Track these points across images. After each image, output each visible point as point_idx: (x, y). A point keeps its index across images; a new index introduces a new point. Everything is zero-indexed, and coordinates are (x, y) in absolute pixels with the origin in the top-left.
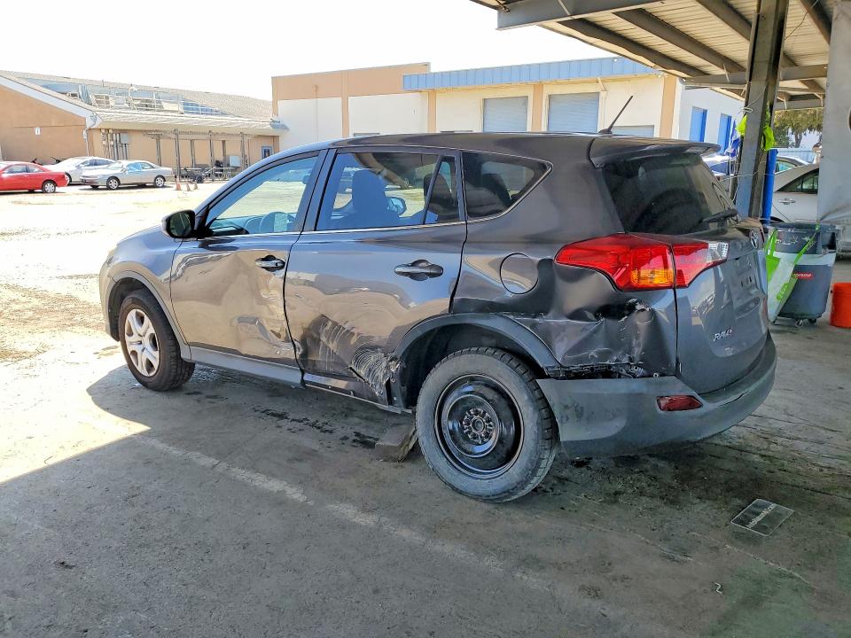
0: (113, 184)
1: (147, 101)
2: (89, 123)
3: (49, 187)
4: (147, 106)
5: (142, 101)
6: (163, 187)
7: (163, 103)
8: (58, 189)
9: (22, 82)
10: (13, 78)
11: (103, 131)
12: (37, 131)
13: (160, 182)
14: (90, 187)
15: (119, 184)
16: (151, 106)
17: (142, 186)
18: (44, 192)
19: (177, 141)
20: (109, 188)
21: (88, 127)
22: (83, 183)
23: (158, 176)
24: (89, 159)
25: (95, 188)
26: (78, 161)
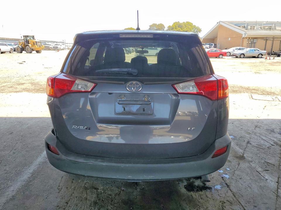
0: (242, 56)
1: (270, 27)
2: (243, 36)
3: (221, 56)
4: (270, 29)
5: (269, 27)
6: (261, 58)
7: (276, 27)
8: (223, 57)
9: (229, 24)
10: (227, 23)
11: (248, 38)
12: (230, 39)
13: (260, 56)
14: (235, 57)
15: (244, 56)
16: (271, 29)
17: (254, 57)
18: (219, 58)
19: (273, 41)
20: (240, 57)
21: (243, 37)
22: (233, 55)
23: (260, 54)
24: (239, 48)
25: (237, 57)
26: (234, 48)
